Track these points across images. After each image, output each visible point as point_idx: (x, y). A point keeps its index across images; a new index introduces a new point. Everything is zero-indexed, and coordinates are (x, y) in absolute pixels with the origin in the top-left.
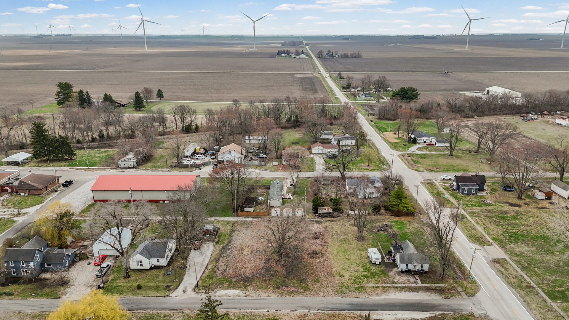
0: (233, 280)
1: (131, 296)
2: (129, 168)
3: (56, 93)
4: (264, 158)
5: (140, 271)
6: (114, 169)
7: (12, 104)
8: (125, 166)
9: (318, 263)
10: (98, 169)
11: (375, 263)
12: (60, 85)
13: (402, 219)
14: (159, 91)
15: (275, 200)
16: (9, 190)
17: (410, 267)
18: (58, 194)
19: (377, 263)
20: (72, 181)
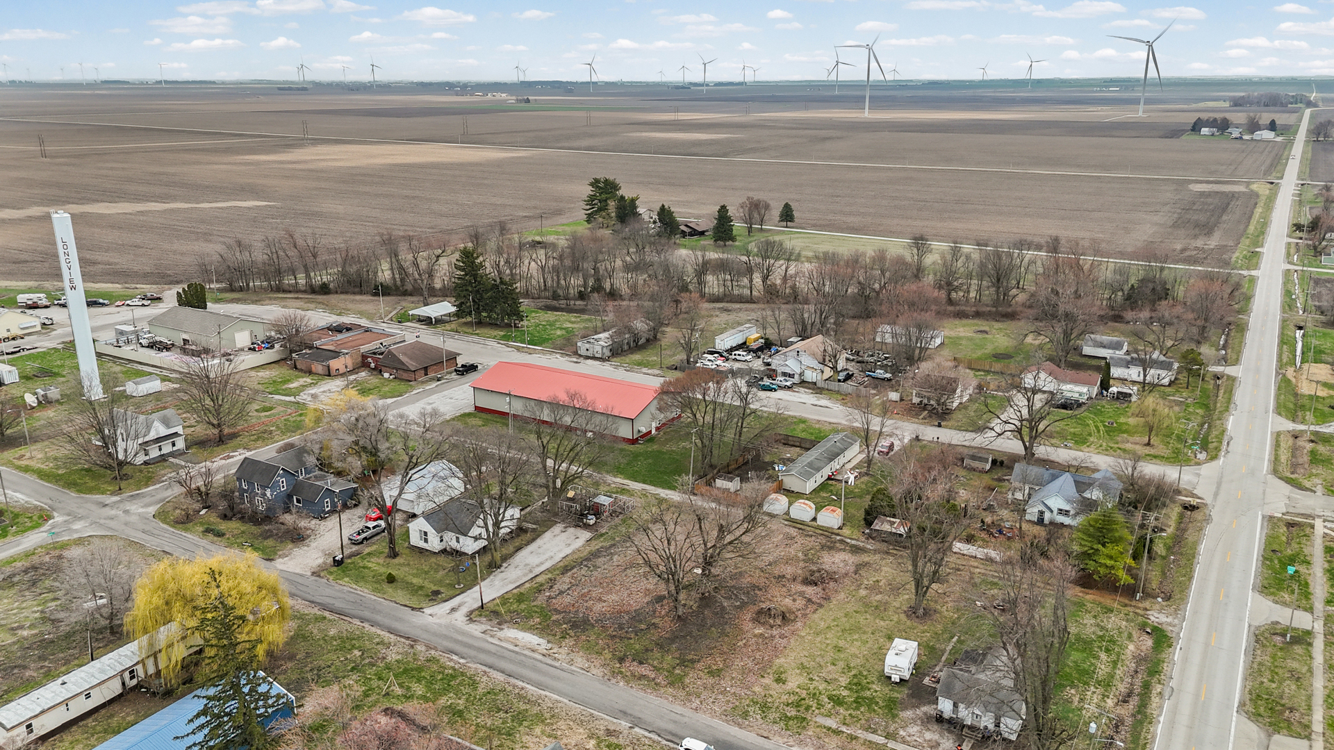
0: (554, 618)
1: (366, 591)
2: (594, 358)
3: (587, 199)
4: (884, 379)
5: (421, 551)
6: (567, 355)
7: (525, 214)
8: (589, 354)
9: (755, 636)
10: (542, 352)
11: (890, 678)
12: (595, 183)
13: (1088, 597)
14: (787, 207)
15: (794, 477)
16: (373, 365)
17: (965, 715)
18: (436, 386)
19: (895, 678)
20: (477, 366)
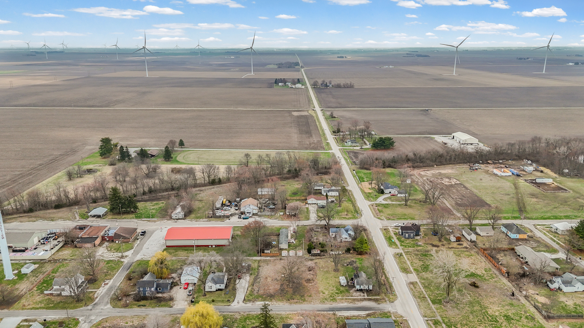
0: (264, 296)
2: (179, 219)
4: (273, 208)
5: (211, 292)
6: (169, 220)
8: (177, 218)
9: (311, 286)
11: (343, 285)
12: (102, 140)
13: (363, 257)
14: (181, 140)
15: (284, 245)
16: (108, 239)
17: (362, 287)
18: (140, 242)
20: (145, 231)
